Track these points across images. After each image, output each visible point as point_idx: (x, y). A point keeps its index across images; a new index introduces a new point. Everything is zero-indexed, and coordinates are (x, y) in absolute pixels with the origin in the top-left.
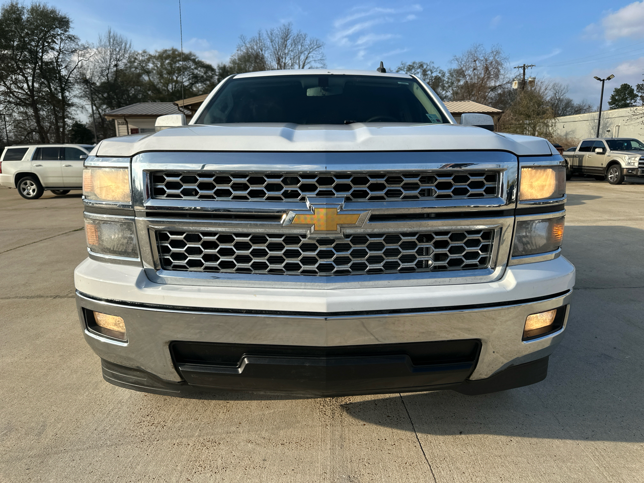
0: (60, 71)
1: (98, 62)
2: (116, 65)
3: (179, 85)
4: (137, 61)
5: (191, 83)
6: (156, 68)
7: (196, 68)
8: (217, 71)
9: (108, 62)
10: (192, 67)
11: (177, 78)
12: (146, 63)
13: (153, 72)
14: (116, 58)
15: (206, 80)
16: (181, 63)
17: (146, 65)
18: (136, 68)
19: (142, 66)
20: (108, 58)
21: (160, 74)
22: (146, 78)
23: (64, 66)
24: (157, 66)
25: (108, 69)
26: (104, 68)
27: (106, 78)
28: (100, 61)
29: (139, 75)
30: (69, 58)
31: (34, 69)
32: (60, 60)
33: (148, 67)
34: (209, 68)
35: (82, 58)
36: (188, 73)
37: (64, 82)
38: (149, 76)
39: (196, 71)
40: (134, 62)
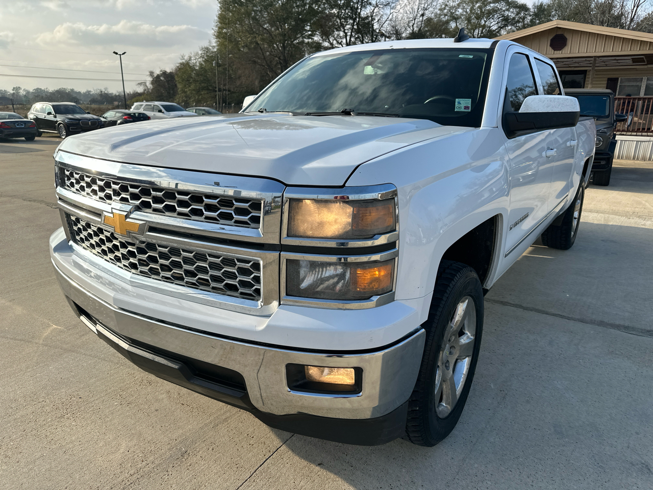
0: (373, 25)
1: (407, 13)
2: (423, 15)
3: (486, 30)
4: (447, 8)
5: (499, 27)
6: (464, 13)
7: (508, 10)
8: (532, 10)
9: (416, 12)
10: (504, 9)
11: (485, 22)
12: (456, 9)
13: (461, 18)
14: (424, 8)
15: (518, 22)
16: (492, 5)
17: (456, 11)
18: (445, 15)
19: (451, 13)
20: (416, 8)
21: (469, 20)
22: (453, 25)
23: (376, 20)
24: (466, 12)
25: (415, 20)
26: (411, 19)
27: (412, 28)
28: (408, 12)
29: (447, 22)
30: (382, 12)
31: (353, 25)
32: (374, 14)
33: (457, 13)
34: (523, 8)
35: (393, 11)
36: (497, 16)
37: (375, 35)
38: (456, 23)
39: (507, 13)
40: (445, 9)
